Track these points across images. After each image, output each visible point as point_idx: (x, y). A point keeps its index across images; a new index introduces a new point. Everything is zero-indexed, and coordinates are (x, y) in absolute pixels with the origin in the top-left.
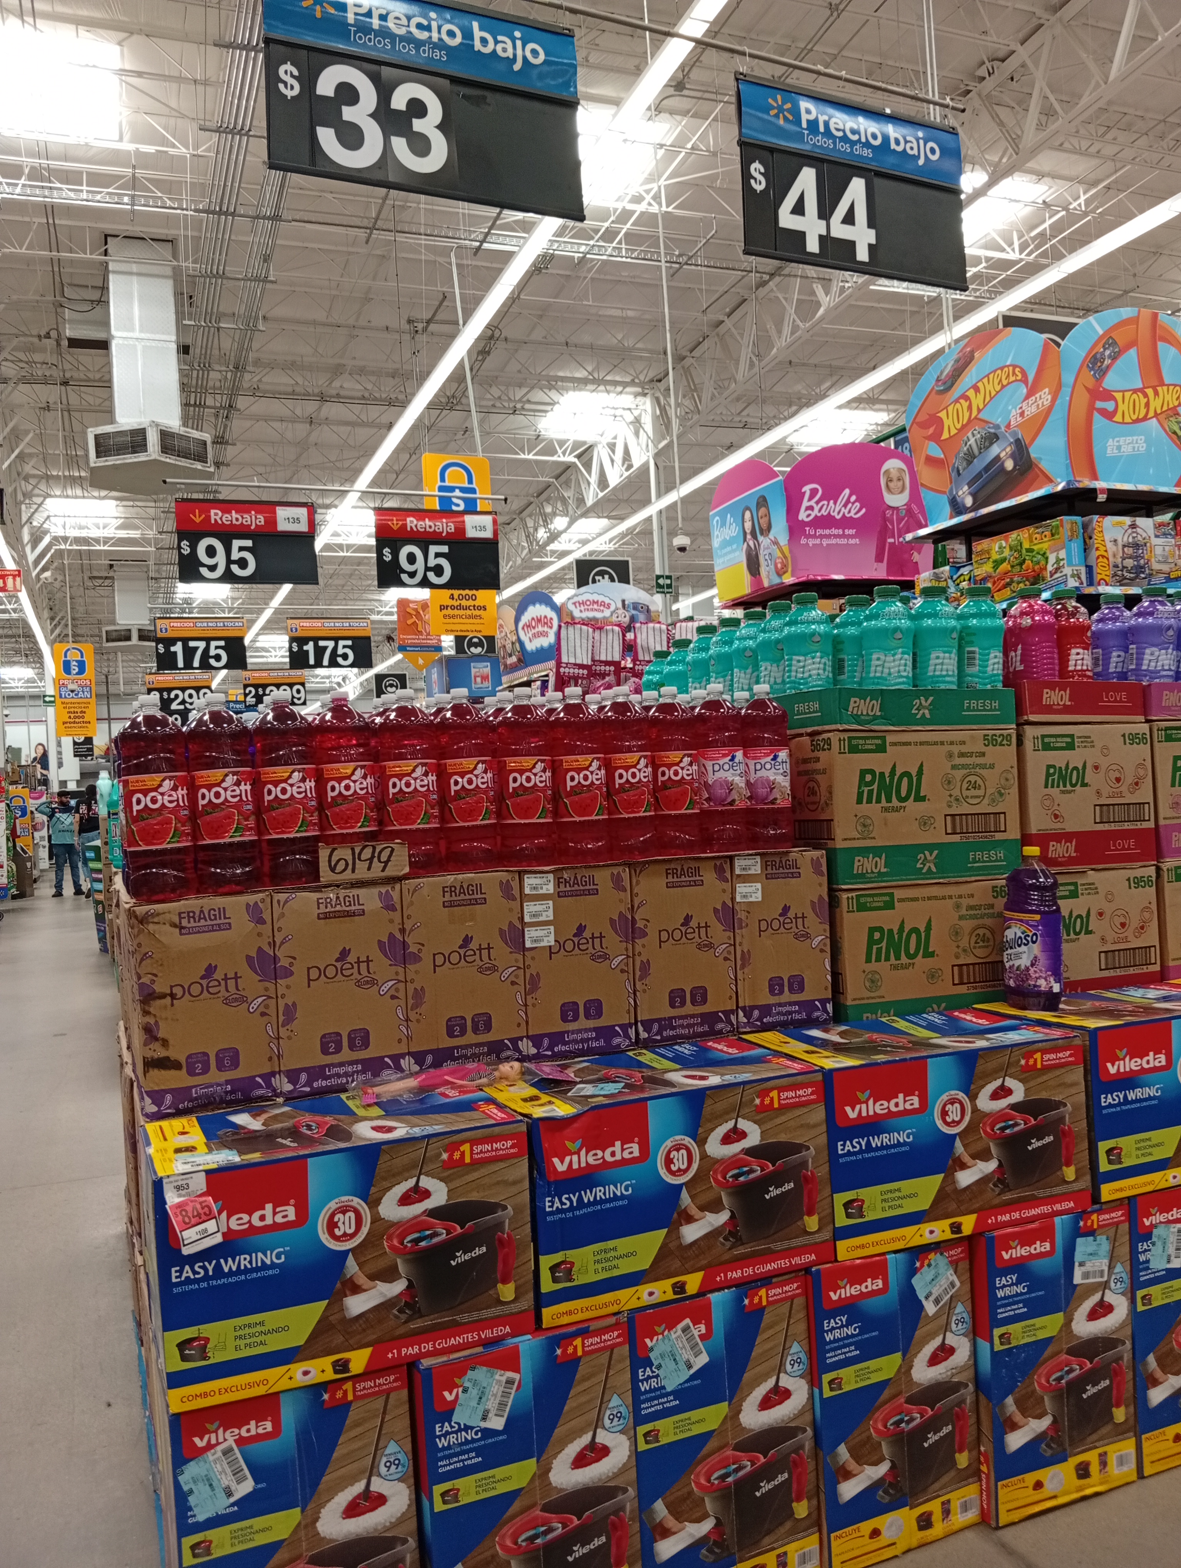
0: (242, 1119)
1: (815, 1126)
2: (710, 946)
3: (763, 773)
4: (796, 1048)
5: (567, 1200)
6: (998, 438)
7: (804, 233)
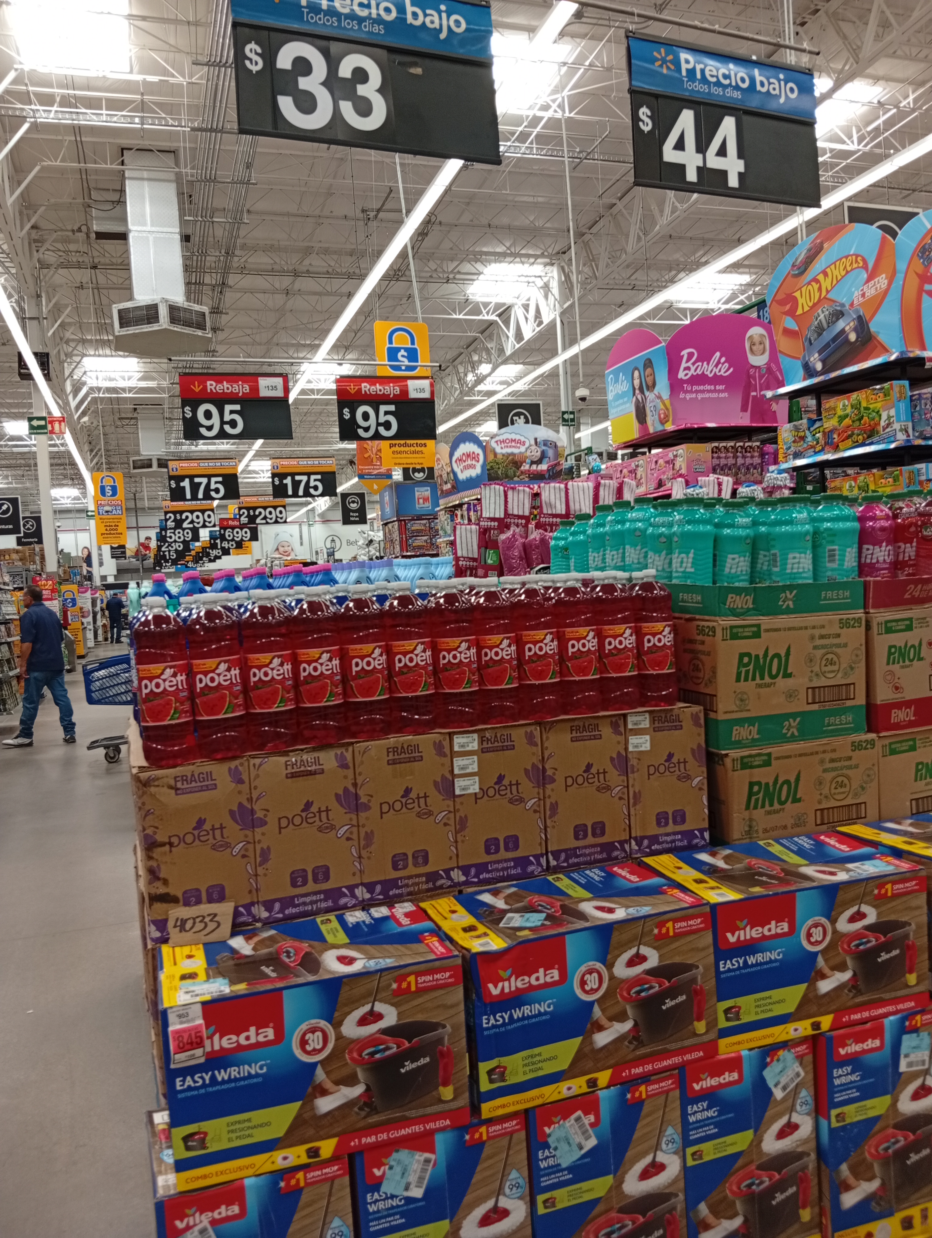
0: (238, 943)
1: (703, 949)
2: (608, 788)
5: (501, 1018)
6: (843, 315)
7: (684, 166)
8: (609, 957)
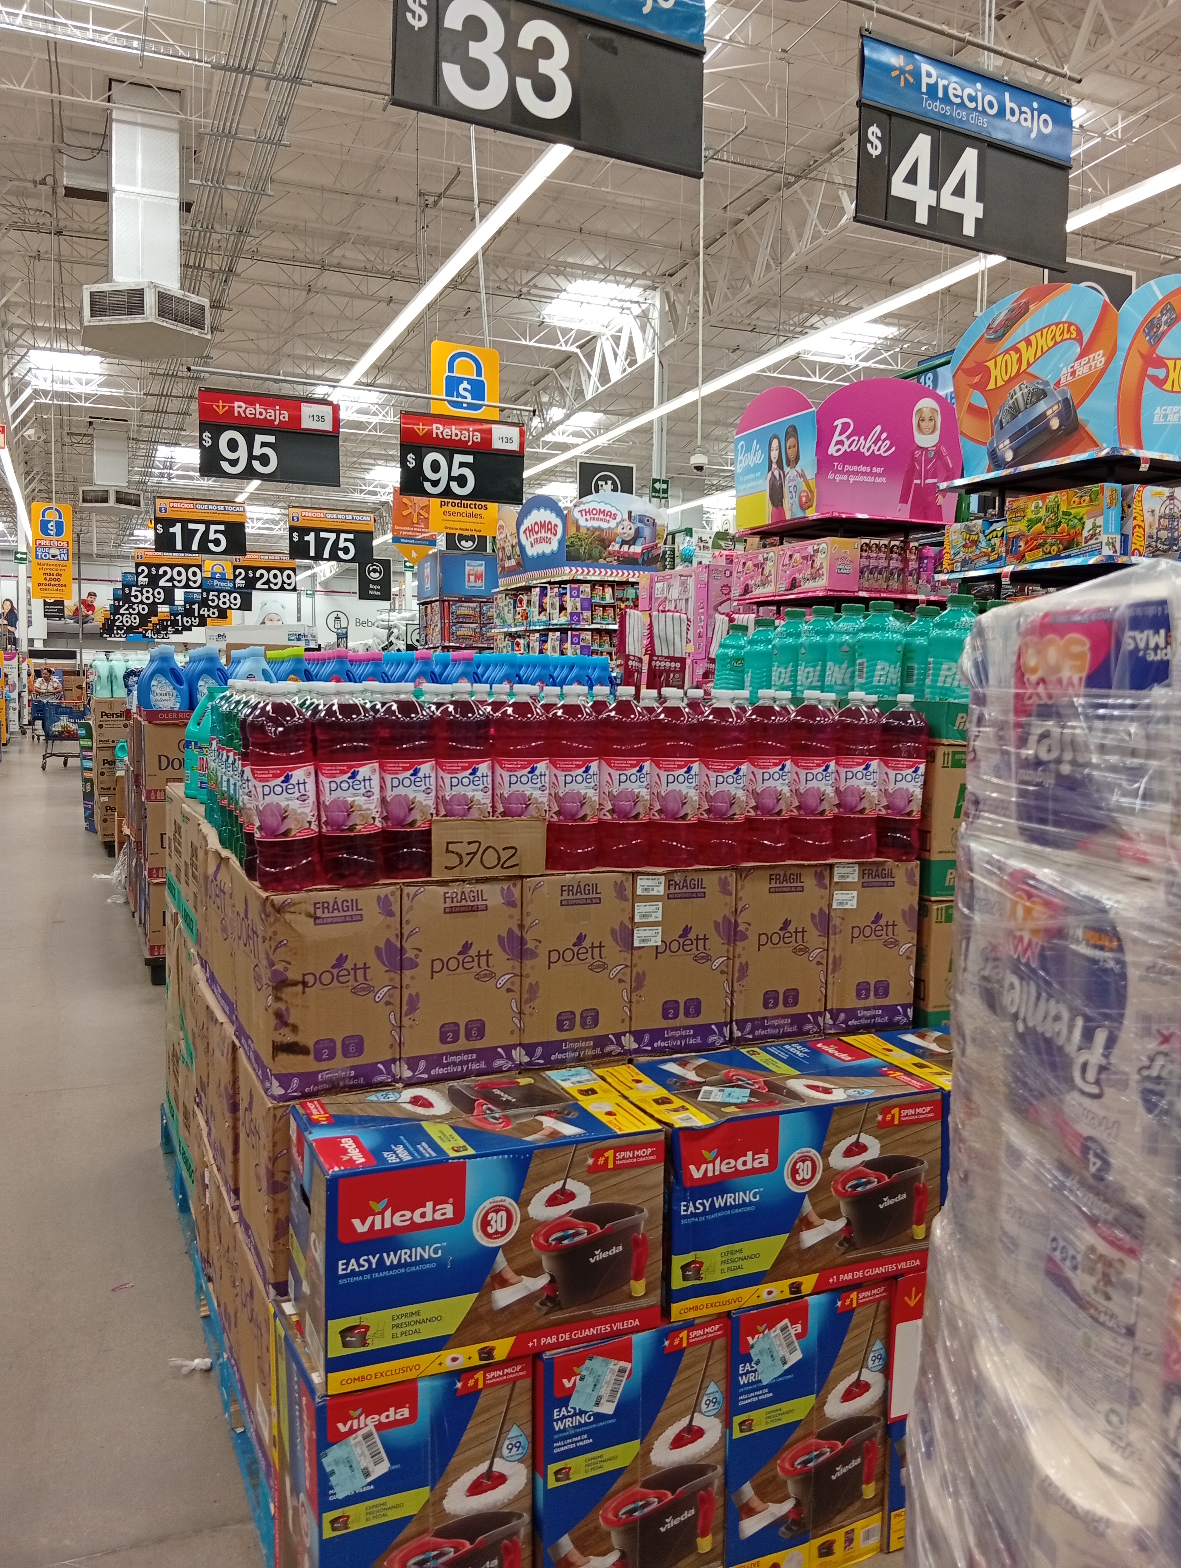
2: (806, 950)
4: (902, 1057)
5: (701, 1205)
6: (1046, 395)
7: (914, 203)
8: (826, 1143)
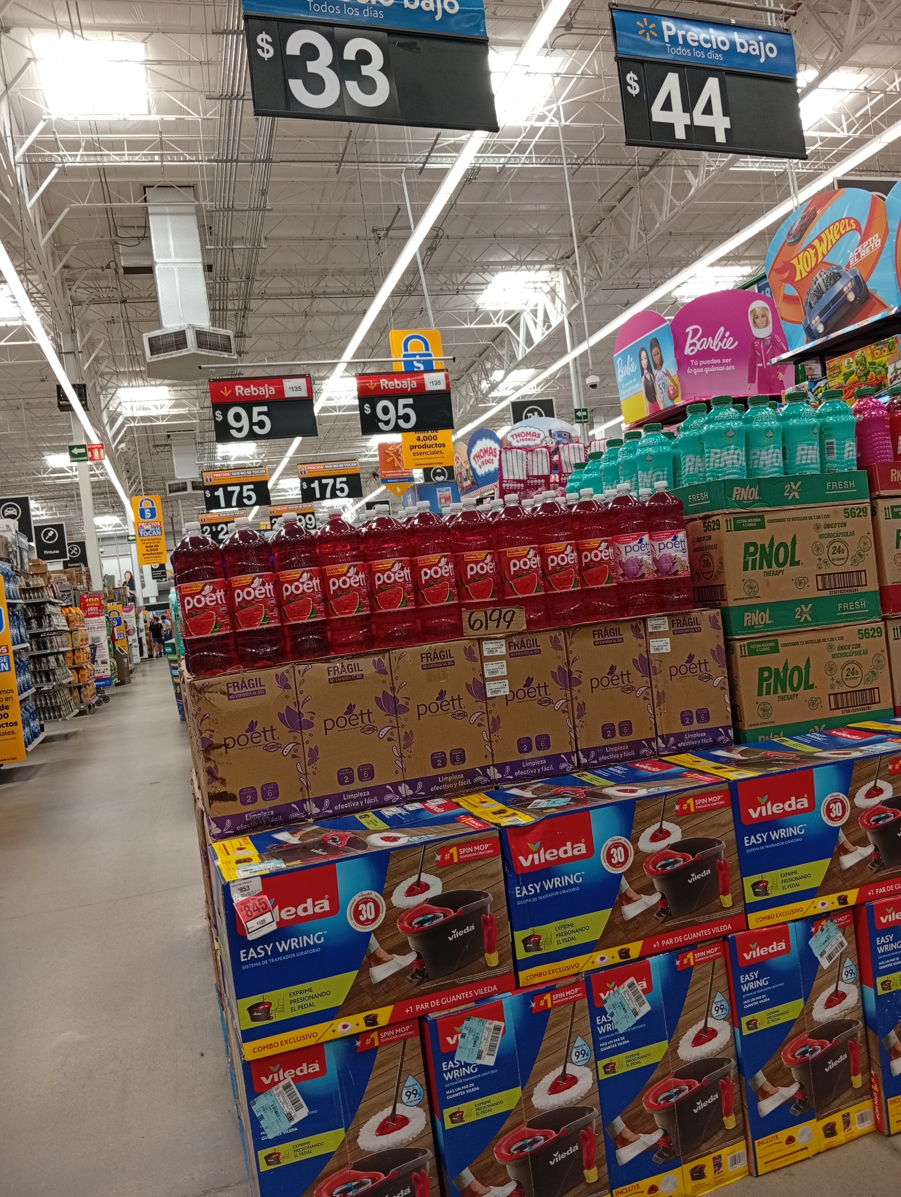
0: (283, 836)
1: (724, 825)
2: (632, 689)
3: (666, 551)
4: (706, 765)
5: (533, 888)
6: (840, 277)
7: (673, 125)
8: (634, 831)
